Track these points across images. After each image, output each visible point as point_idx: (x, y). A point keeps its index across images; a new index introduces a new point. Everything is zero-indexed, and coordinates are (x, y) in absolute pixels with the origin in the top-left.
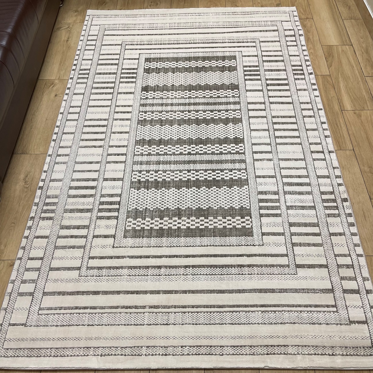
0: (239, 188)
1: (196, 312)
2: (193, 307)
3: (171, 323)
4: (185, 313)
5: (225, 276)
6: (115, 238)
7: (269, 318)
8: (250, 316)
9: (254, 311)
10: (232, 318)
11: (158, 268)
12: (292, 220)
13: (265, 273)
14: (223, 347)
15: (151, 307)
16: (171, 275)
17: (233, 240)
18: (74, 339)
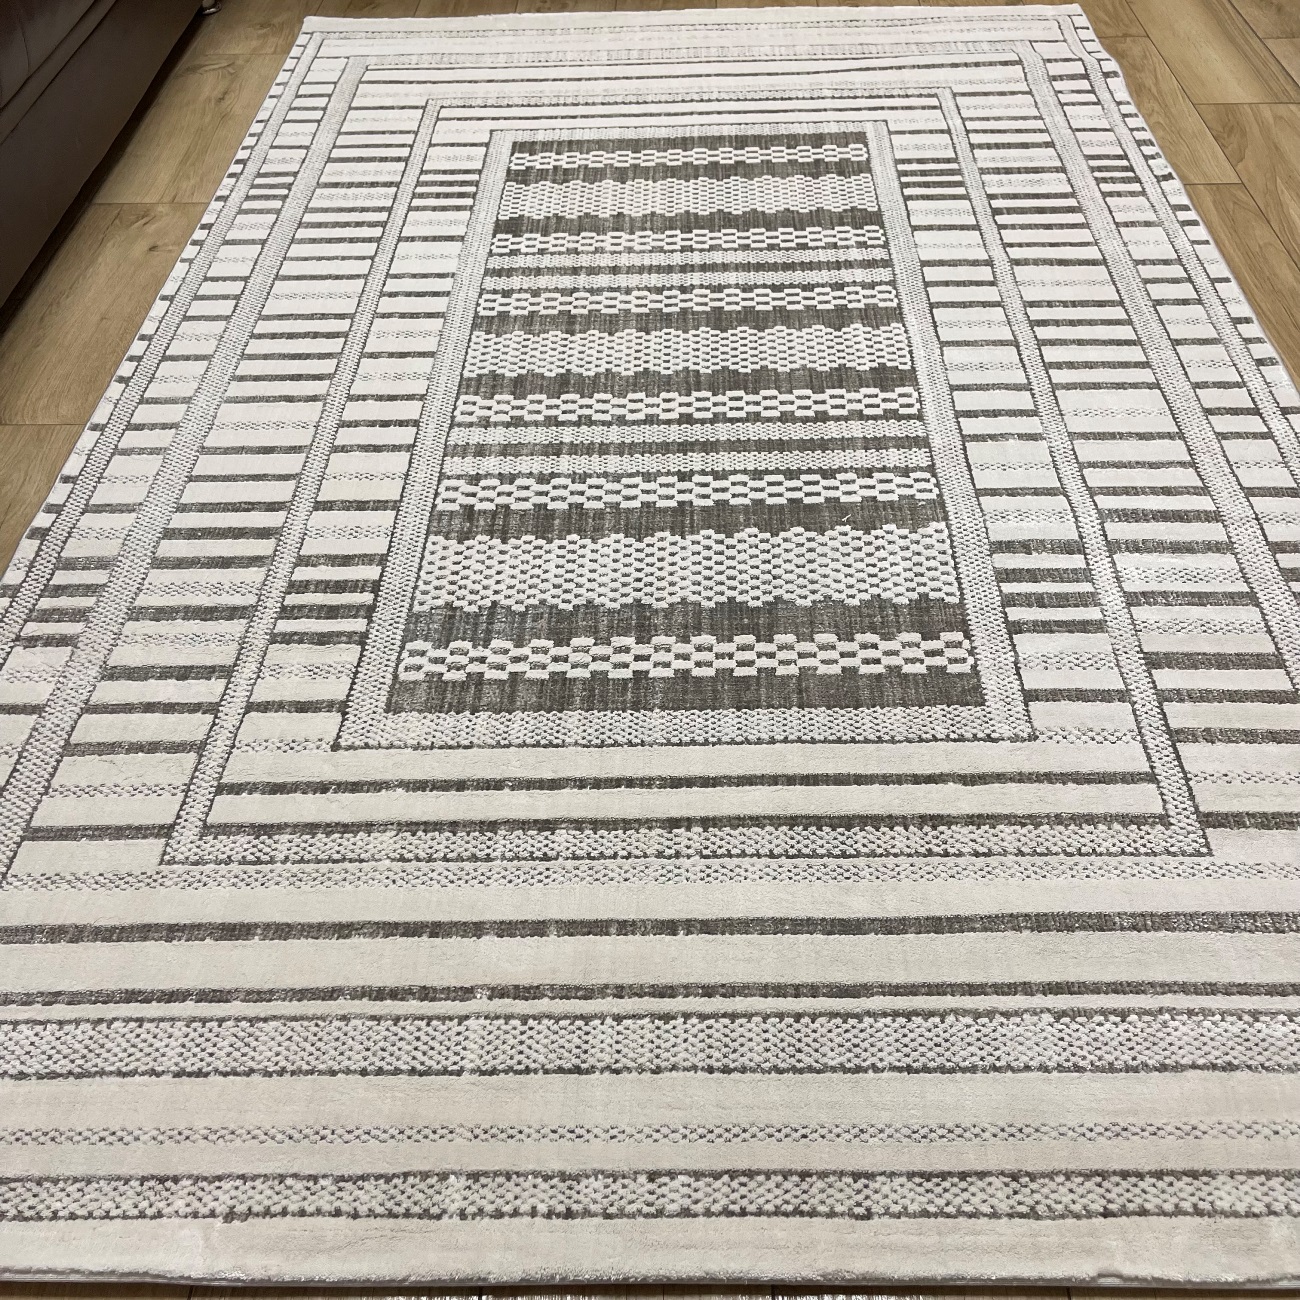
0: (905, 532)
1: (724, 1015)
2: (708, 991)
3: (600, 1065)
4: (667, 1017)
5: (861, 862)
6: (344, 714)
7: (1095, 1044)
8: (997, 1035)
9: (1016, 1013)
10: (906, 1040)
11: (540, 830)
12: (1156, 644)
14: (871, 1176)
15: (498, 992)
16: (602, 856)
17: (894, 718)
18: (96, 1138)
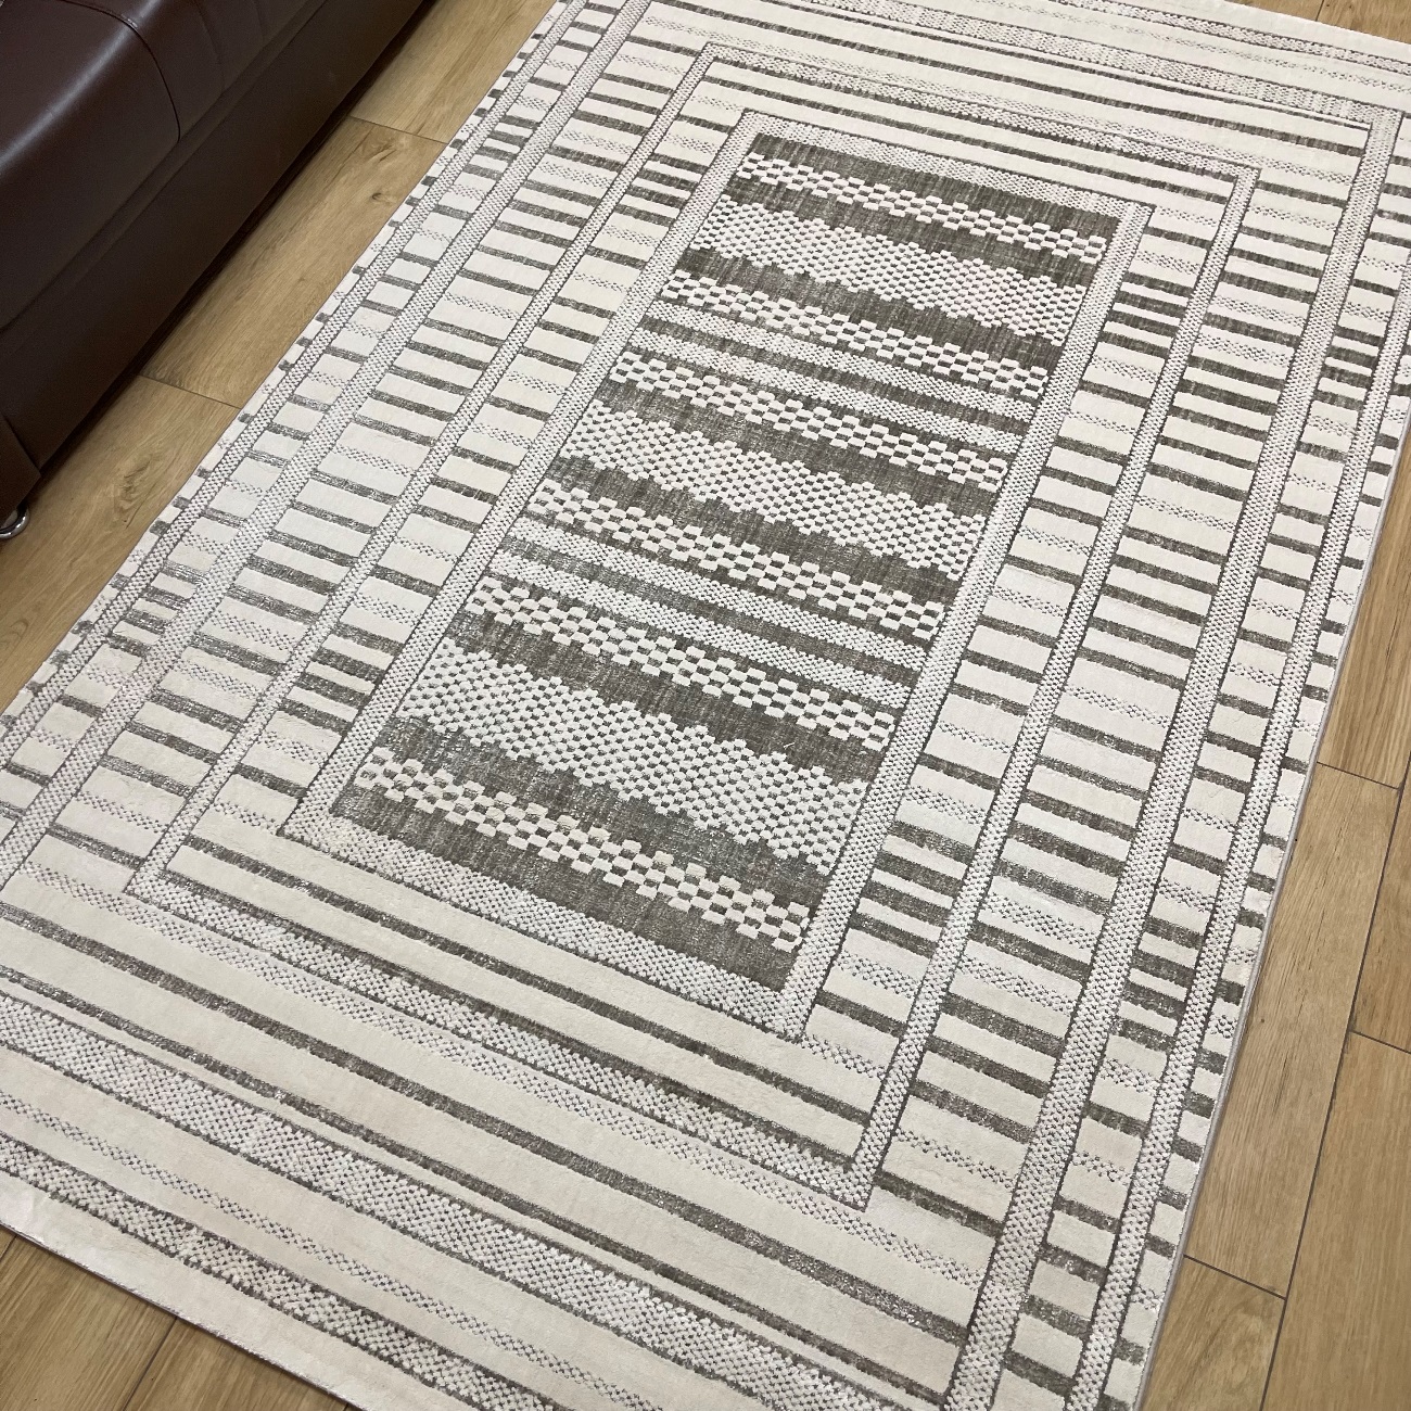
0: (827, 780)
1: (427, 1187)
2: (426, 1163)
3: (325, 1188)
4: (388, 1170)
5: (594, 1099)
6: (301, 801)
7: (665, 1330)
8: (601, 1289)
9: (628, 1279)
10: (536, 1264)
11: (385, 971)
12: (965, 987)
13: (745, 1152)
14: (451, 1355)
15: (290, 1100)
16: (414, 1014)
